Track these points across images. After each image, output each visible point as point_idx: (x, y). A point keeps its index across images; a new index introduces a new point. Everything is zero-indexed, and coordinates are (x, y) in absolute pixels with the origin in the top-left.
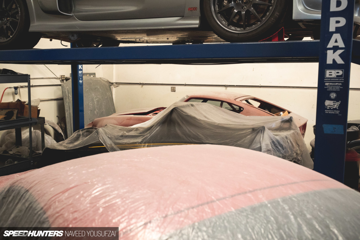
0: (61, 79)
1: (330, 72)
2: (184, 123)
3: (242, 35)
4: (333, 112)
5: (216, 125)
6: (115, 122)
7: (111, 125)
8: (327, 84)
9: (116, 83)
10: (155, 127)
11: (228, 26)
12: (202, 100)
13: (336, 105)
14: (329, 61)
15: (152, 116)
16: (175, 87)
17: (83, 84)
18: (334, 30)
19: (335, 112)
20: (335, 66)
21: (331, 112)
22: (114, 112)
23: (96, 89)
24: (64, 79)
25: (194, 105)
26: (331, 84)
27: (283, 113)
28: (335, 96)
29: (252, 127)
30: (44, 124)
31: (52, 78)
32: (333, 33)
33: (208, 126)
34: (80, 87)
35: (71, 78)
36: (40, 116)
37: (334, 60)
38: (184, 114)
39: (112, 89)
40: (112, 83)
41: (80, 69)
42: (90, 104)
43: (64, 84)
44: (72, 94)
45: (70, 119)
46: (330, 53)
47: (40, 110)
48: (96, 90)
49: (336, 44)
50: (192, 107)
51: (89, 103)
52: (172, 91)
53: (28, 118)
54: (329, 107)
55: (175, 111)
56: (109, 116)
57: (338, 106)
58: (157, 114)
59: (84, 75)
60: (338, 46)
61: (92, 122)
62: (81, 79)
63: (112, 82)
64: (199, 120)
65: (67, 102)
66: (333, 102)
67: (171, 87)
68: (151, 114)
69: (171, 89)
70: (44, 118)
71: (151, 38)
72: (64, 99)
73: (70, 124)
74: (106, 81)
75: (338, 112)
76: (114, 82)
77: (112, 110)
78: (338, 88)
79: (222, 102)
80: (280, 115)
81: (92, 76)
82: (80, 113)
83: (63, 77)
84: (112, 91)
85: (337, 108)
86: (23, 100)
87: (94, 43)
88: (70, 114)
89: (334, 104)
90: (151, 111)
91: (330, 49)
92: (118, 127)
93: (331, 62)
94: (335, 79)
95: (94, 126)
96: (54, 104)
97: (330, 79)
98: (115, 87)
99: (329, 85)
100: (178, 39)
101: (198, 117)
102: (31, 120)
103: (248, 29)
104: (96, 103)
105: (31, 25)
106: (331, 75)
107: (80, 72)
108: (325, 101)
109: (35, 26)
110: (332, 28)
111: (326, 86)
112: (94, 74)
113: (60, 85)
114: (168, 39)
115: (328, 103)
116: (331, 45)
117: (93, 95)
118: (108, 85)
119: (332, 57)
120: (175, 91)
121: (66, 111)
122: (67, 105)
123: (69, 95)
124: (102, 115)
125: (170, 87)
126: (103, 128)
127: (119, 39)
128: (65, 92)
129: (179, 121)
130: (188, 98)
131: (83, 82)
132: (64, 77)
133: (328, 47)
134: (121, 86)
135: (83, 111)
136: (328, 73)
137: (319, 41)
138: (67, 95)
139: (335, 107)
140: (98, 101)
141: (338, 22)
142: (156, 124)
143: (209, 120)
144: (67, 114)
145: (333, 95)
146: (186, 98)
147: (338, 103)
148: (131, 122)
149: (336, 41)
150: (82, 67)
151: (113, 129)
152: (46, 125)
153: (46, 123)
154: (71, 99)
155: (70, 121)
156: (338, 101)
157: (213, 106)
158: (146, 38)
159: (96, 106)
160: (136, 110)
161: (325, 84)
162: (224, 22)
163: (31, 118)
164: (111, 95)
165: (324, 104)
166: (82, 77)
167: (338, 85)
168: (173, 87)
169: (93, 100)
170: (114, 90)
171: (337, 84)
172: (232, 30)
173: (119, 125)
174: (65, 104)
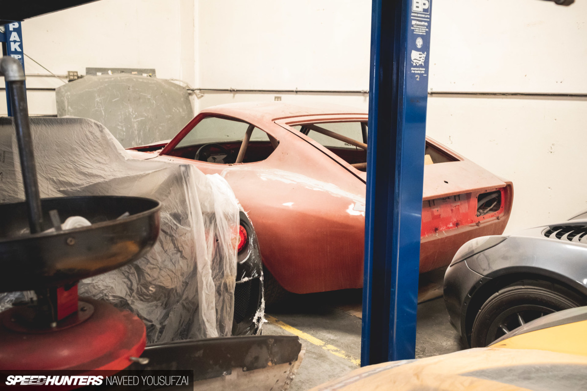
0: (69, 77)
9: (200, 90)
23: (140, 98)
24: (76, 78)
39: (192, 101)
40: (193, 90)
42: (119, 128)
43: (62, 88)
48: (141, 100)
51: (119, 125)
63: (192, 87)
67: (275, 98)
76: (196, 87)
81: (145, 75)
83: (72, 74)
84: (193, 104)
98: (198, 97)
104: (135, 125)
112: (152, 71)
117: (131, 110)
118: (183, 93)
123: (70, 108)
128: (63, 102)
132: (76, 74)
134: (207, 96)
138: (66, 108)
140: (142, 123)
159: (136, 132)
168: (278, 97)
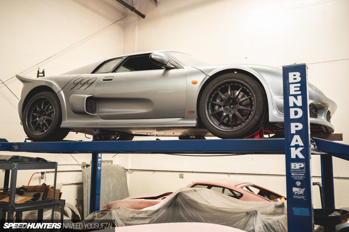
0: (83, 165)
1: (294, 165)
2: (187, 206)
3: (230, 133)
4: (300, 197)
5: (215, 209)
6: (128, 205)
7: (123, 208)
8: (293, 174)
9: (131, 170)
10: (161, 210)
11: (219, 125)
12: (207, 187)
13: (302, 191)
14: (293, 156)
15: (161, 200)
16: (183, 174)
17: (101, 170)
18: (294, 132)
19: (301, 197)
20: (297, 160)
21: (298, 197)
22: (128, 196)
23: (112, 174)
24: (85, 165)
25: (197, 190)
26: (296, 174)
27: (280, 199)
28: (300, 184)
29: (246, 211)
30: (64, 207)
31: (75, 165)
32: (294, 135)
33: (208, 210)
34: (98, 173)
35: (91, 164)
36: (61, 198)
37: (296, 155)
38: (187, 198)
39: (126, 175)
40: (127, 170)
41: (99, 157)
42: (106, 188)
43: (85, 170)
44: (90, 179)
45: (88, 202)
46: (293, 150)
47: (61, 193)
49: (297, 143)
50: (195, 192)
52: (180, 178)
53: (52, 200)
54: (296, 193)
55: (180, 196)
56: (122, 199)
57: (303, 192)
58: (164, 198)
59: (102, 162)
60: (299, 145)
61: (107, 206)
62: (99, 166)
63: (127, 168)
64: (200, 204)
65: (86, 186)
66: (299, 189)
67: (180, 174)
68: (160, 199)
69: (180, 176)
70: (65, 200)
71: (160, 133)
72: (84, 183)
73: (87, 207)
74: (122, 168)
75: (303, 197)
76: (129, 168)
77: (126, 194)
78: (301, 178)
79: (224, 188)
80: (278, 201)
81: (109, 163)
82: (97, 196)
84: (127, 176)
85: (303, 194)
86: (47, 184)
87: (113, 136)
88: (88, 197)
89: (299, 191)
90: (160, 195)
91: (293, 147)
92: (129, 210)
93: (295, 157)
94: (298, 171)
95: (109, 208)
96: (74, 188)
97: (294, 171)
98: (129, 173)
99: (294, 175)
100: (182, 134)
101: (200, 201)
102: (55, 202)
103: (235, 129)
104: (111, 187)
105: (63, 122)
106: (296, 167)
107: (99, 160)
108: (292, 188)
109: (66, 123)
110: (293, 131)
111: (292, 176)
112: (112, 161)
113: (81, 171)
114: (174, 133)
115: (295, 189)
116: (293, 143)
117: (110, 180)
118: (123, 171)
119: (295, 153)
120: (183, 178)
121: (84, 195)
122: (86, 190)
123: (88, 180)
124: (116, 199)
125: (178, 173)
126: (116, 210)
127: (134, 132)
128: (85, 177)
129: (183, 205)
130: (194, 184)
131: (101, 168)
132: (85, 163)
133: (291, 145)
134: (135, 172)
135: (99, 195)
136: (293, 165)
137: (284, 139)
138: (87, 180)
139: (301, 193)
140: (113, 186)
141: (297, 126)
142: (162, 207)
143: (210, 205)
144: (85, 197)
145: (298, 183)
146: (192, 184)
147: (303, 190)
148: (142, 205)
149: (297, 141)
150: (101, 155)
151: (125, 211)
152: (66, 207)
153: (66, 205)
154: (90, 184)
155: (88, 204)
156: (302, 188)
157: (215, 192)
158: (155, 132)
159: (111, 190)
160: (147, 195)
161: (291, 174)
162: (216, 123)
163: (55, 200)
164: (125, 181)
165: (292, 191)
166: (101, 164)
167: (302, 176)
168: (181, 174)
169: (109, 185)
170: (129, 175)
171: (300, 174)
172: (223, 128)
173: (131, 208)
174: (84, 188)
